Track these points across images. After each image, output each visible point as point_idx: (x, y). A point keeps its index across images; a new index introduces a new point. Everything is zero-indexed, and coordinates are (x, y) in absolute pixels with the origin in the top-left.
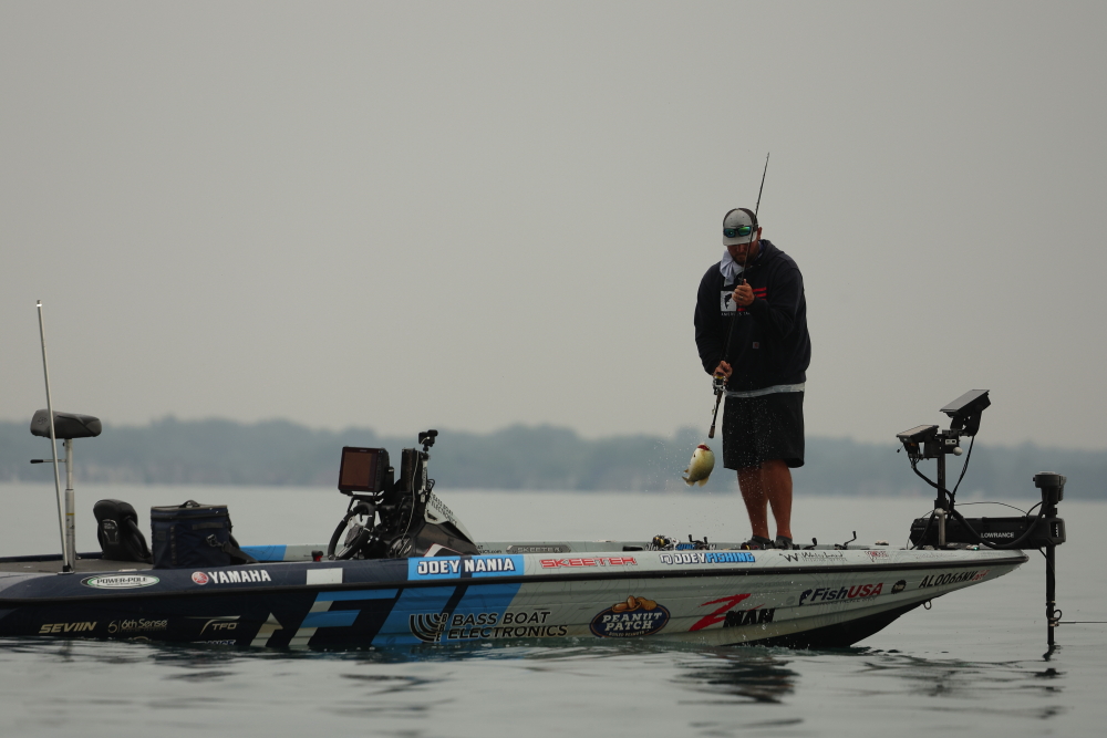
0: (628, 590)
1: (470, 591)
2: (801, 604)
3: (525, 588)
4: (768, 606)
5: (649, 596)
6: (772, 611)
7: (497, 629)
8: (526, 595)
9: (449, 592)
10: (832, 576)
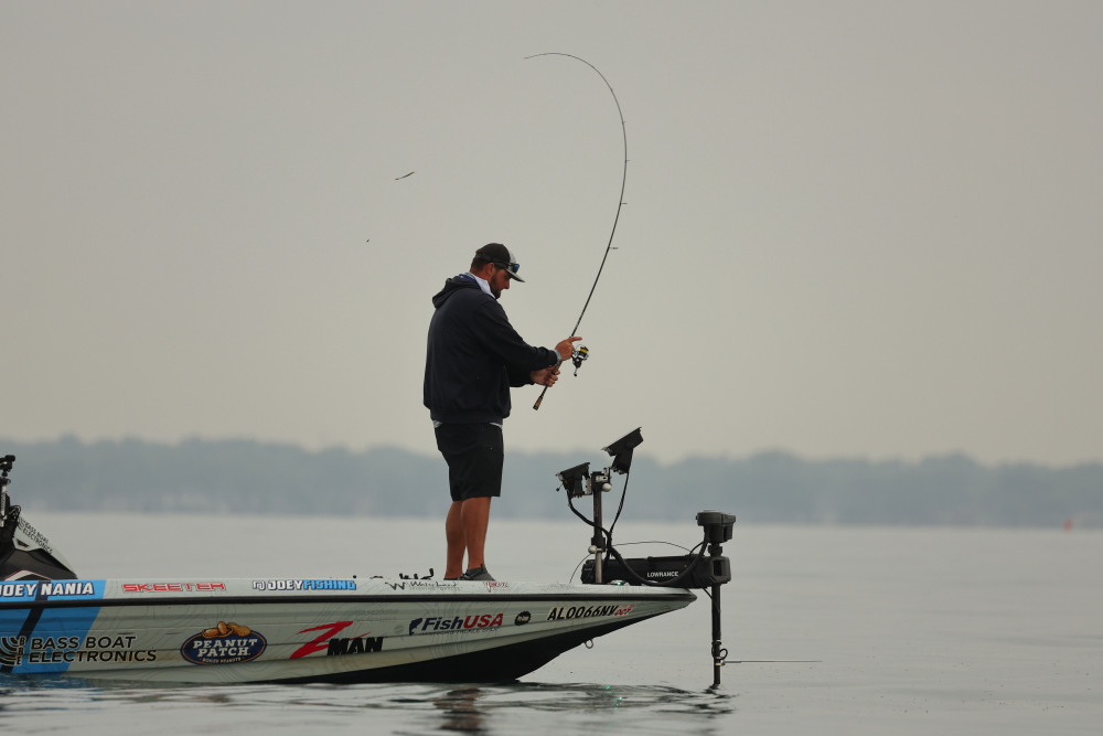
0: (218, 616)
1: (46, 613)
2: (411, 634)
3: (104, 611)
4: (375, 634)
5: (241, 622)
6: (380, 639)
7: (81, 653)
8: (106, 619)
9: (25, 614)
10: (442, 605)
